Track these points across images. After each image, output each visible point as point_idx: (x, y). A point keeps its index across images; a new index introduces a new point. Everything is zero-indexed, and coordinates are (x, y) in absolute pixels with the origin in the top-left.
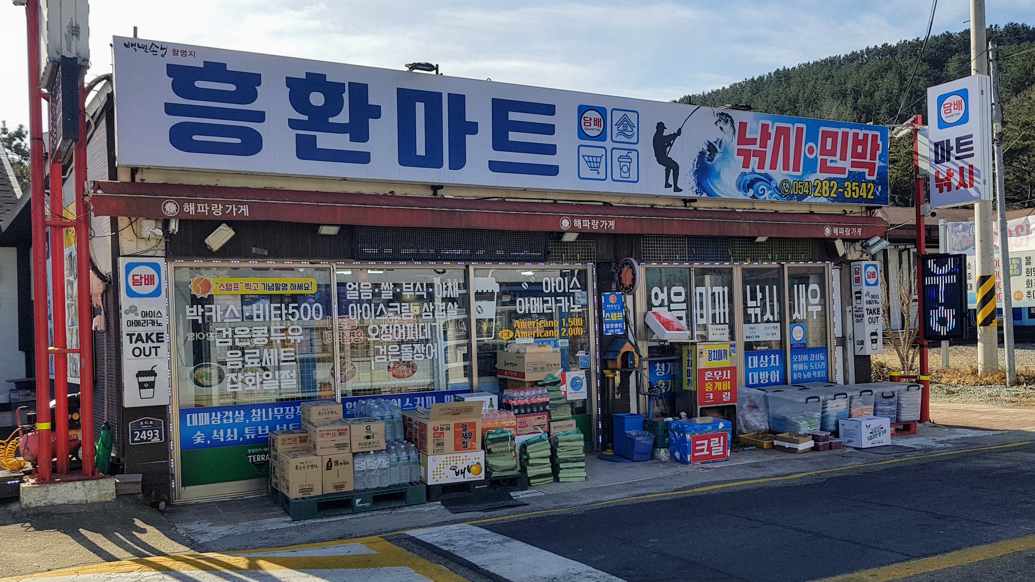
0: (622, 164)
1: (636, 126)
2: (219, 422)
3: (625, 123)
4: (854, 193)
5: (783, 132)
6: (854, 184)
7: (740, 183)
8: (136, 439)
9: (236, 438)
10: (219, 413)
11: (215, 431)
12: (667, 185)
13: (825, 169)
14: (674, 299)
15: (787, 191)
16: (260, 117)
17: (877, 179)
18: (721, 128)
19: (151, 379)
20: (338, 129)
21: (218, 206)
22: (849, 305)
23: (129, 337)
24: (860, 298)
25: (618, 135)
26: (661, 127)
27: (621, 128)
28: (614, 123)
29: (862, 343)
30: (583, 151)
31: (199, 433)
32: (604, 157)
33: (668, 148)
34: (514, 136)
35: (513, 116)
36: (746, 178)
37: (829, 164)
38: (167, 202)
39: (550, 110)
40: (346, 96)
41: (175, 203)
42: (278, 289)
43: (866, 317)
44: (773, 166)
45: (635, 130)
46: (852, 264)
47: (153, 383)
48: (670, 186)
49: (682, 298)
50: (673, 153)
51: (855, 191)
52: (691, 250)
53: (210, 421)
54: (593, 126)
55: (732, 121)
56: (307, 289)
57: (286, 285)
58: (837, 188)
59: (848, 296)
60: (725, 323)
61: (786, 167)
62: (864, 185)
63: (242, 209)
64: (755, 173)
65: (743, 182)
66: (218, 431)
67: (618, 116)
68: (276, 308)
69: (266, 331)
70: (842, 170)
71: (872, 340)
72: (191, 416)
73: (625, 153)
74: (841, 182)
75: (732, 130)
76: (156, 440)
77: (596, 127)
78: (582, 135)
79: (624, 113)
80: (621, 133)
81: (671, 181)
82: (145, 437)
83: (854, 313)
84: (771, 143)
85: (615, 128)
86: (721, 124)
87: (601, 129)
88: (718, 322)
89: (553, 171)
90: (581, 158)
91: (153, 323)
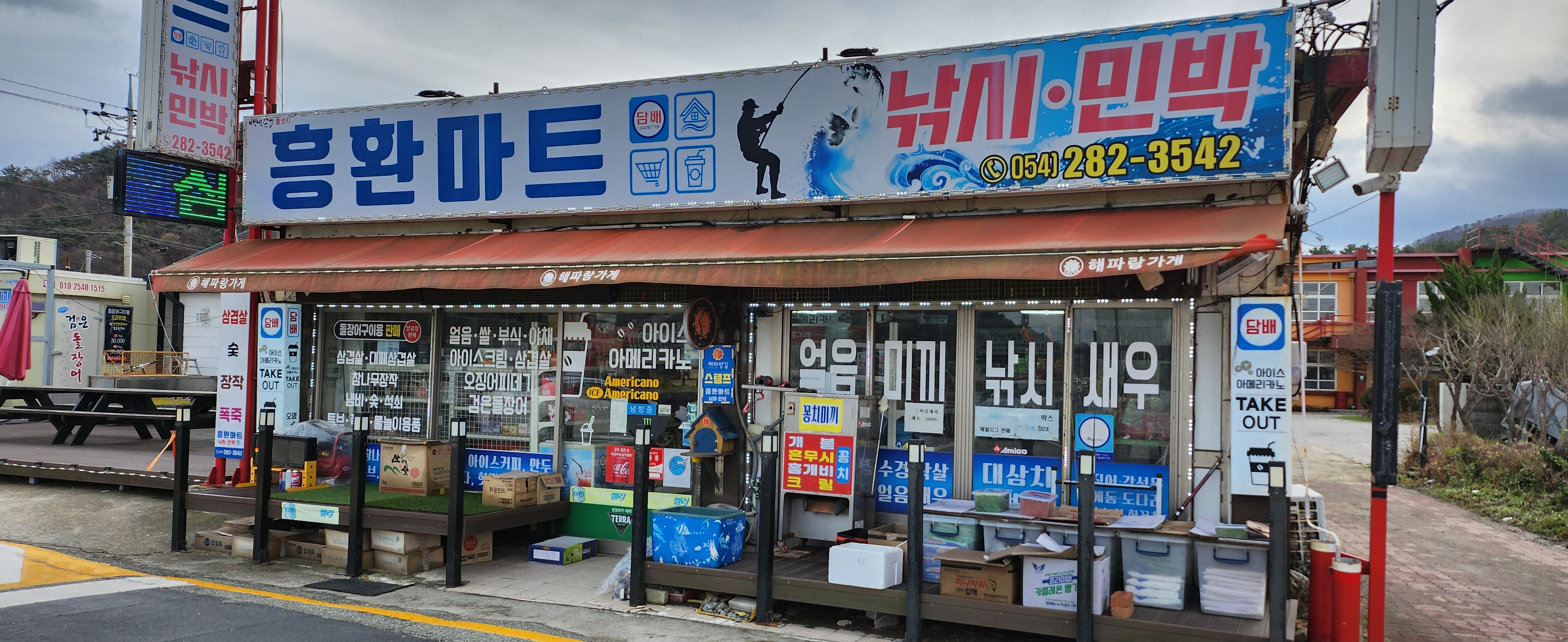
0: (691, 168)
1: (711, 112)
3: (695, 110)
4: (1176, 162)
5: (988, 72)
6: (1176, 144)
7: (894, 172)
12: (761, 190)
13: (1093, 123)
16: (329, 169)
17: (1252, 124)
18: (856, 89)
20: (388, 171)
25: (684, 128)
26: (749, 106)
27: (689, 119)
28: (679, 114)
30: (638, 158)
32: (665, 162)
33: (762, 135)
34: (554, 152)
35: (553, 128)
36: (904, 163)
37: (1104, 114)
39: (594, 112)
40: (395, 136)
43: (1237, 414)
44: (965, 136)
45: (710, 117)
48: (766, 191)
49: (851, 357)
51: (1181, 157)
54: (649, 123)
55: (877, 74)
58: (1128, 157)
61: (994, 134)
62: (1208, 144)
64: (925, 152)
65: (899, 171)
67: (683, 103)
70: (1145, 120)
73: (694, 152)
74: (1138, 143)
75: (879, 88)
77: (655, 123)
78: (636, 136)
79: (693, 96)
80: (690, 125)
81: (767, 184)
85: (680, 120)
87: (660, 125)
88: (923, 398)
89: (598, 188)
90: (634, 166)
91: (276, 361)
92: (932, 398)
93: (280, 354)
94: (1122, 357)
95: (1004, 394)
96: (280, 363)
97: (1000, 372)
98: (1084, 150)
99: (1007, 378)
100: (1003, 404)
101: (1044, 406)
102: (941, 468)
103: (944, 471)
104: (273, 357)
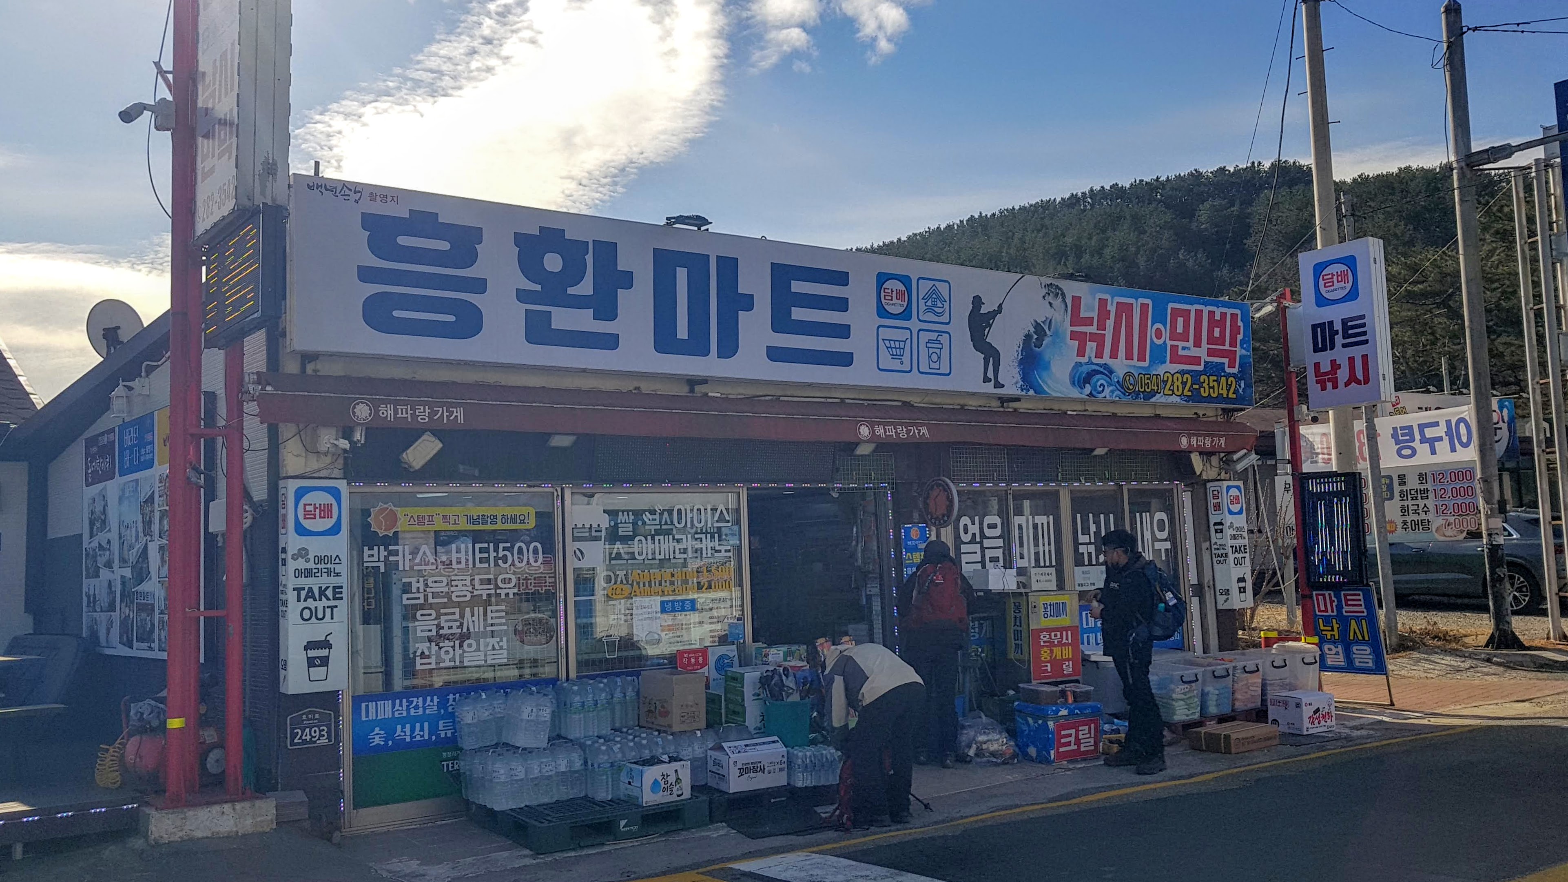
0: (931, 351)
1: (948, 300)
2: (405, 714)
3: (934, 296)
4: (1211, 390)
5: (1124, 309)
6: (1212, 378)
7: (1074, 378)
8: (296, 741)
9: (426, 737)
10: (404, 700)
11: (399, 727)
12: (986, 380)
13: (1176, 359)
14: (988, 532)
15: (1131, 387)
16: (480, 286)
17: (1239, 372)
18: (1050, 304)
19: (324, 652)
20: (579, 303)
21: (424, 409)
22: (1205, 541)
23: (296, 592)
24: (1221, 531)
25: (925, 312)
26: (977, 301)
27: (929, 303)
28: (921, 297)
29: (1227, 592)
30: (885, 333)
31: (377, 730)
32: (909, 341)
33: (987, 330)
34: (798, 314)
35: (797, 287)
36: (1081, 369)
37: (1181, 352)
38: (358, 404)
39: (842, 278)
40: (589, 258)
41: (367, 405)
42: (485, 523)
43: (1231, 557)
44: (1114, 355)
45: (947, 305)
46: (1209, 485)
47: (328, 657)
48: (990, 380)
49: (997, 532)
50: (994, 337)
51: (1213, 387)
52: (1012, 467)
53: (393, 713)
54: (895, 301)
55: (1063, 295)
56: (522, 522)
57: (495, 517)
58: (1192, 384)
59: (1204, 527)
60: (1051, 566)
61: (1129, 357)
62: (1223, 379)
63: (455, 414)
64: (1092, 363)
65: (1077, 375)
66: (403, 727)
67: (925, 286)
68: (481, 551)
69: (468, 583)
70: (1196, 360)
71: (1240, 588)
72: (367, 706)
73: (934, 336)
74: (1196, 375)
75: (1063, 306)
76: (324, 741)
77: (899, 302)
78: (882, 312)
79: (934, 282)
80: (930, 310)
81: (990, 374)
82: (308, 737)
83: (1214, 552)
84: (1110, 323)
85: (922, 302)
86: (1050, 298)
87: (905, 304)
88: (1042, 564)
89: (845, 360)
90: (880, 341)
91: (329, 573)
92: (1048, 564)
93: (337, 561)
94: (1152, 523)
95: (1090, 554)
96: (338, 575)
97: (1086, 539)
98: (1173, 375)
99: (1090, 543)
100: (1090, 564)
104: (323, 566)
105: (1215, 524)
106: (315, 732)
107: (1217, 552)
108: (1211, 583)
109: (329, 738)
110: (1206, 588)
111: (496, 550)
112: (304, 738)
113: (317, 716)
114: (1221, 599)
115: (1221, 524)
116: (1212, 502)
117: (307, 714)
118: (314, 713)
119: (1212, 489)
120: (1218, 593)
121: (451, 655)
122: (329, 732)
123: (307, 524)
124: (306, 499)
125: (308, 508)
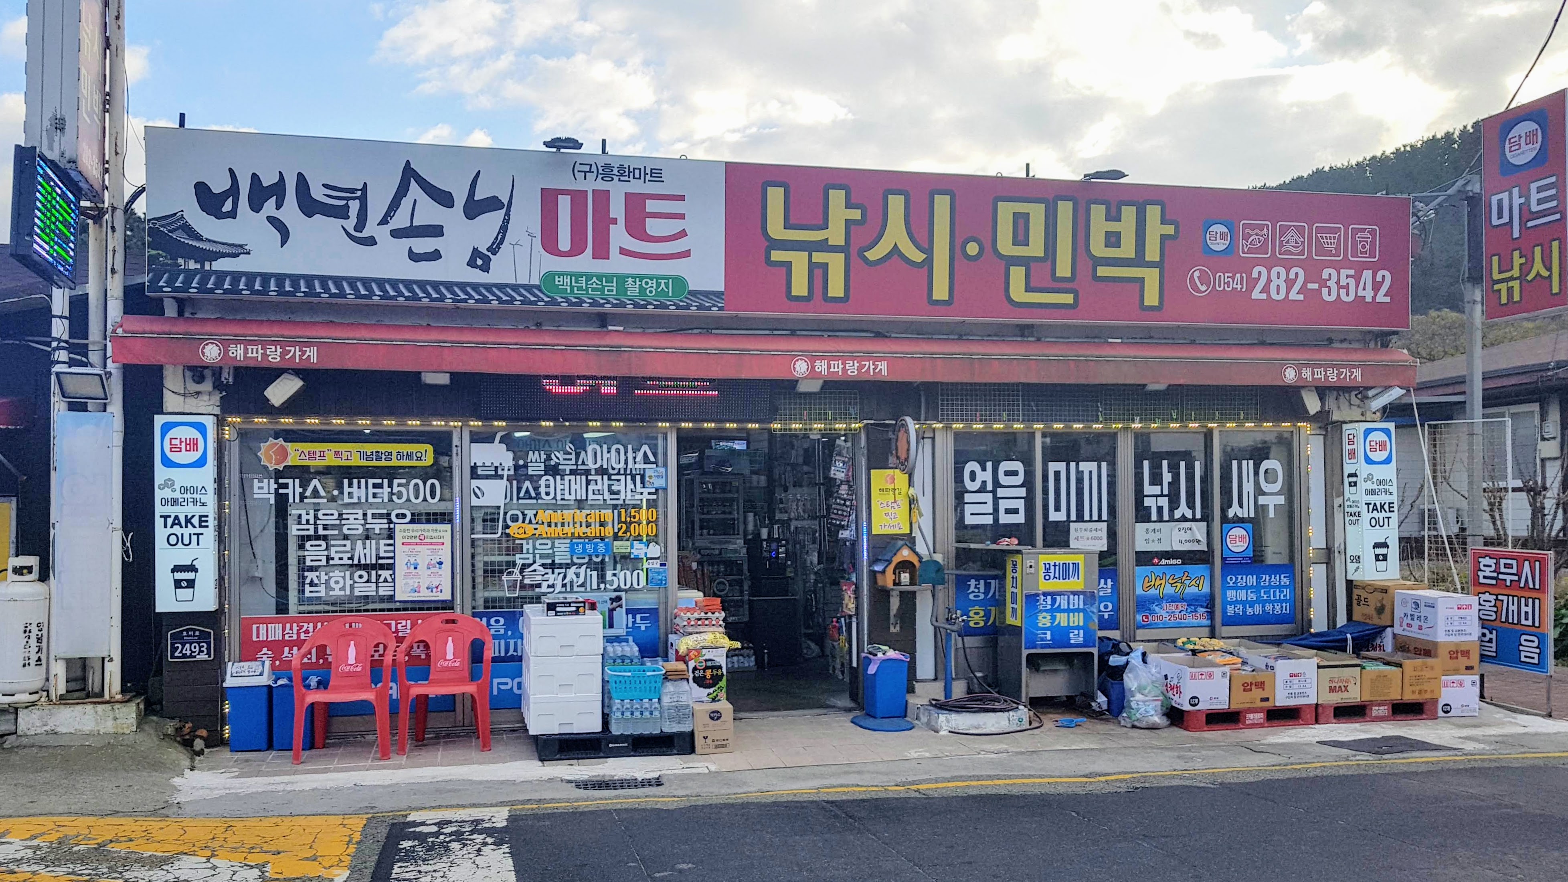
8: (176, 654)
14: (1003, 480)
19: (190, 576)
21: (276, 348)
22: (1338, 496)
23: (163, 519)
24: (1355, 484)
29: (1357, 559)
38: (207, 344)
41: (217, 345)
42: (379, 459)
43: (1366, 516)
46: (1345, 426)
47: (194, 581)
49: (1019, 479)
52: (1029, 405)
56: (419, 459)
57: (390, 454)
59: (1337, 479)
60: (1100, 520)
63: (308, 353)
68: (375, 486)
69: (360, 516)
71: (1377, 556)
76: (203, 657)
82: (188, 653)
83: (1347, 510)
88: (1087, 517)
91: (195, 502)
92: (1095, 517)
93: (203, 491)
94: (1256, 473)
95: (1160, 509)
96: (203, 504)
97: (1156, 490)
99: (1162, 495)
100: (1160, 520)
101: (1194, 520)
102: (1106, 583)
103: (1109, 586)
104: (189, 495)
105: (1350, 475)
106: (195, 647)
107: (1349, 510)
108: (1342, 547)
109: (209, 654)
110: (1336, 554)
111: (390, 485)
112: (184, 652)
113: (197, 633)
114: (1351, 567)
115: (1355, 475)
116: (1347, 447)
117: (187, 630)
118: (194, 630)
119: (1348, 432)
120: (1348, 560)
121: (341, 585)
122: (209, 649)
123: (174, 457)
124: (172, 433)
125: (174, 442)
